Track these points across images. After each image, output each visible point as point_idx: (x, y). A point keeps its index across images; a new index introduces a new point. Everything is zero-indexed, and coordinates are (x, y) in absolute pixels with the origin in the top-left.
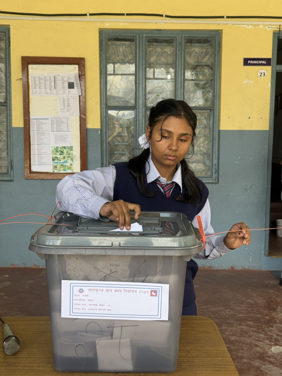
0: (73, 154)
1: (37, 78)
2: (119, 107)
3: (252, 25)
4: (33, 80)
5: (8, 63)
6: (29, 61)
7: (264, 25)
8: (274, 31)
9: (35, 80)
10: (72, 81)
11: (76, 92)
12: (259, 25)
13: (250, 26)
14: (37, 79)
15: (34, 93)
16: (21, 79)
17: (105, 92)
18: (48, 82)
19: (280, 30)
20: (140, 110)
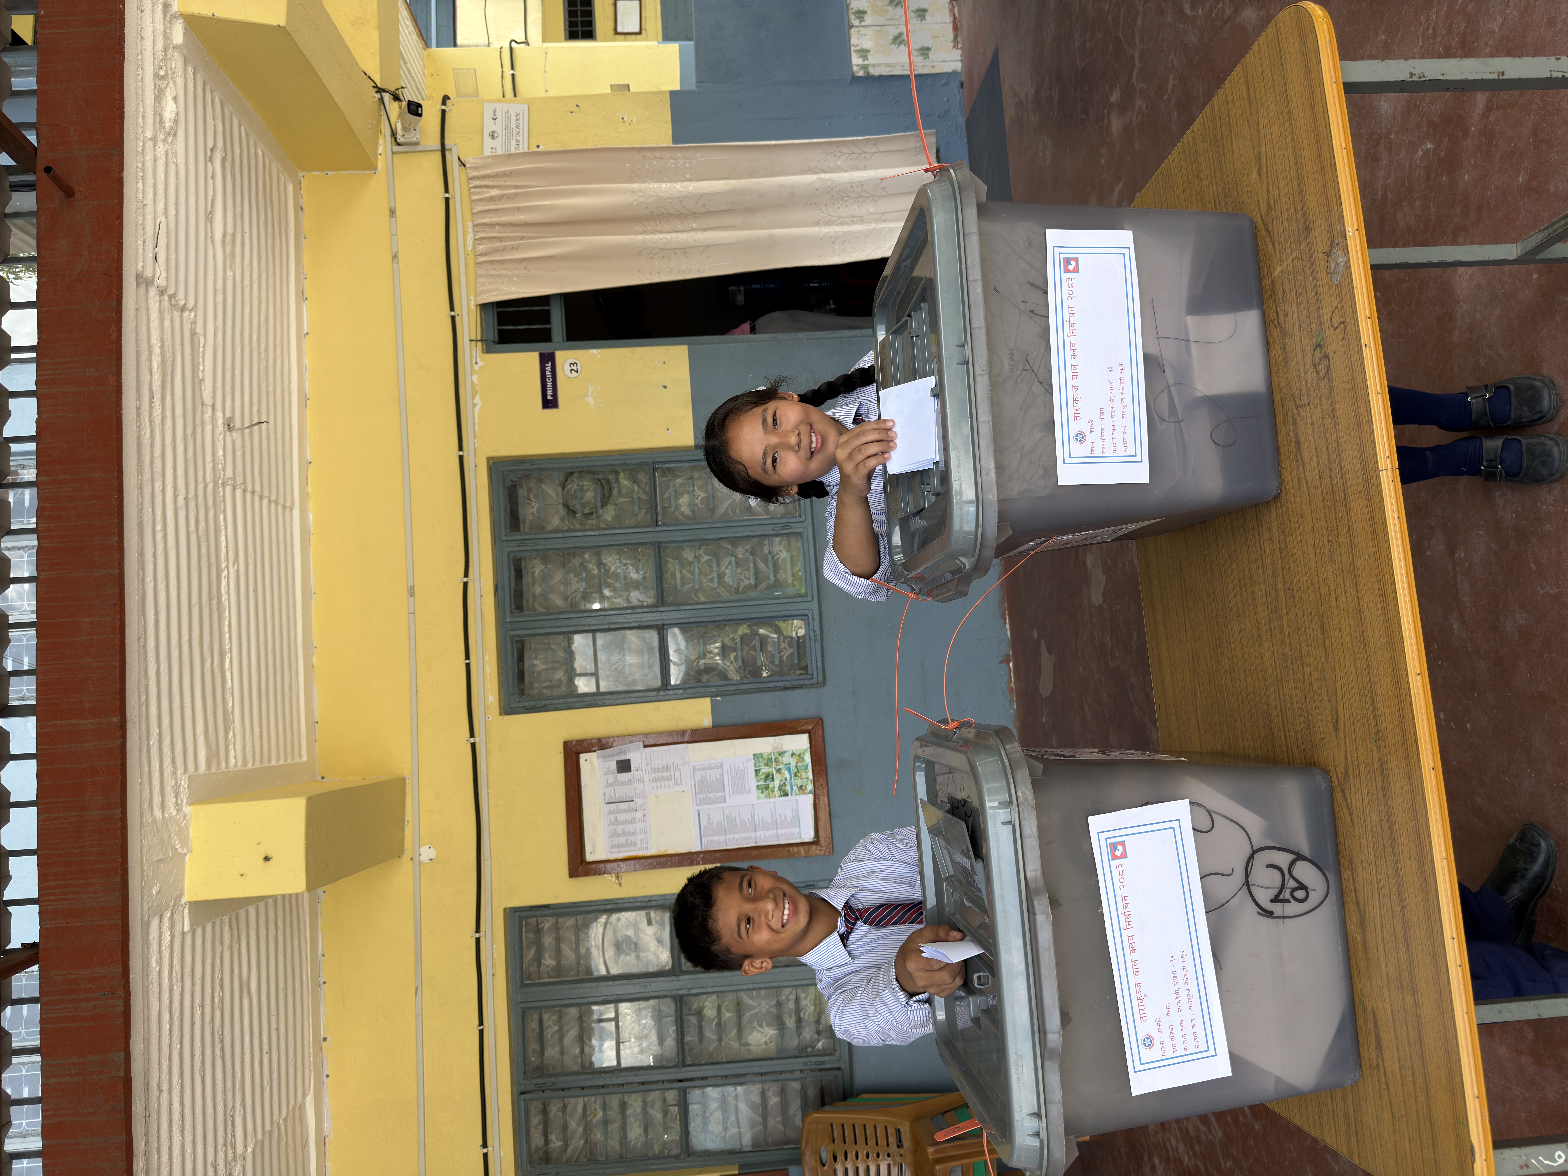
0: (769, 751)
1: (612, 841)
2: (661, 662)
3: (473, 398)
4: (617, 850)
5: (587, 909)
6: (579, 861)
7: (473, 372)
8: (483, 352)
9: (619, 846)
10: (613, 766)
11: (637, 756)
12: (472, 383)
13: (475, 402)
14: (616, 841)
15: (645, 845)
16: (618, 877)
17: (633, 695)
18: (621, 817)
19: (481, 340)
20: (666, 618)
